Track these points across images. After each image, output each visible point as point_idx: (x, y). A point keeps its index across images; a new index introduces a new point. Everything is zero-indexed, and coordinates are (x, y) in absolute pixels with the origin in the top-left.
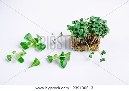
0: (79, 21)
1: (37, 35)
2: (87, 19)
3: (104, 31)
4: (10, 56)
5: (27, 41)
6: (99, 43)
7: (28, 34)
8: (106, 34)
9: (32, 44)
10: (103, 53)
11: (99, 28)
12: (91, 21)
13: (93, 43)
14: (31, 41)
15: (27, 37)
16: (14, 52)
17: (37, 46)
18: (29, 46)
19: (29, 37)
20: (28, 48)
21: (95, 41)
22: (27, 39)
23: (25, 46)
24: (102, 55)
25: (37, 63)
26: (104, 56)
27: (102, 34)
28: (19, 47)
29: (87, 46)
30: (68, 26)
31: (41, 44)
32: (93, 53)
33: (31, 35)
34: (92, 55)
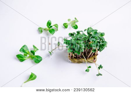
0: (76, 33)
1: (34, 46)
2: (85, 30)
5: (23, 54)
6: (97, 55)
7: (24, 46)
8: (103, 49)
9: (28, 55)
10: (100, 67)
11: (96, 42)
12: (88, 33)
13: (91, 56)
14: (27, 53)
15: (23, 49)
17: (34, 58)
18: (25, 58)
19: (25, 49)
20: (24, 60)
21: (91, 54)
22: (23, 51)
24: (99, 69)
26: (101, 71)
27: (99, 48)
28: (15, 59)
29: (84, 58)
31: (37, 56)
32: (90, 67)
33: (27, 47)
34: (89, 69)
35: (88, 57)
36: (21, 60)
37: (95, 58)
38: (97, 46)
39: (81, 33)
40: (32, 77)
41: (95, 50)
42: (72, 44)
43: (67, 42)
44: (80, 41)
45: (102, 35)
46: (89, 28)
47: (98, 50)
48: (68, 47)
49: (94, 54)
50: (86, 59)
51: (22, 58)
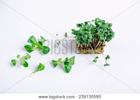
0: (84, 24)
1: (42, 37)
2: (93, 21)
3: (109, 36)
4: (14, 60)
5: (30, 44)
6: (104, 46)
7: (32, 37)
8: (111, 39)
9: (36, 46)
10: (108, 57)
11: (104, 32)
12: (96, 24)
13: (98, 46)
14: (35, 44)
15: (31, 40)
16: (18, 56)
17: (41, 48)
18: (33, 49)
19: (33, 40)
20: (32, 51)
21: (99, 45)
22: (31, 42)
23: (29, 49)
24: (107, 59)
25: (41, 68)
26: (108, 61)
27: (107, 39)
28: (23, 49)
29: (92, 49)
30: (73, 30)
31: (45, 47)
32: (97, 57)
33: (34, 37)
34: (96, 59)
35: (96, 48)
36: (29, 50)
37: (102, 49)
38: (105, 36)
39: (89, 23)
40: (41, 67)
41: (103, 41)
42: (80, 35)
43: (75, 32)
44: (88, 32)
45: (110, 25)
46: (97, 19)
47: (106, 40)
48: (77, 38)
49: (102, 45)
50: (94, 50)
51: (30, 48)
